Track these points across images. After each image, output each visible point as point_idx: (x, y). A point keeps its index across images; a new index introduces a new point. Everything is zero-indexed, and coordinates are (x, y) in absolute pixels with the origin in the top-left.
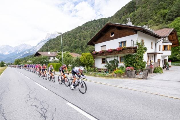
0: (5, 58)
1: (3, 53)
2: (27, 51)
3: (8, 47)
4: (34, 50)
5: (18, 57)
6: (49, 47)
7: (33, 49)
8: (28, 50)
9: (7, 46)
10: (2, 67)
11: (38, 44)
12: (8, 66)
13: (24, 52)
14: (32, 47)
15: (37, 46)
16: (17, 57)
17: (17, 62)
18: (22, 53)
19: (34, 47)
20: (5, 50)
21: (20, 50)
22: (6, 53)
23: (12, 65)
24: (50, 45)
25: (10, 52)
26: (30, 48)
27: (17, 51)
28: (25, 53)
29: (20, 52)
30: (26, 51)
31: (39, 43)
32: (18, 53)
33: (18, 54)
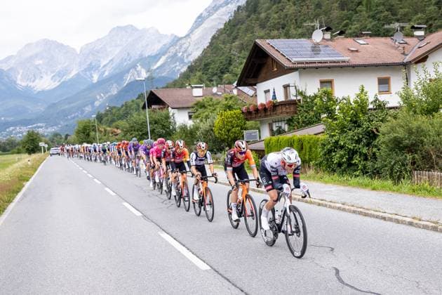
0: (41, 108)
1: (30, 84)
2: (139, 68)
3: (51, 47)
4: (175, 54)
5: (97, 104)
6: (237, 43)
7: (172, 50)
8: (147, 61)
9: (47, 43)
10: (30, 153)
11: (200, 20)
12: (53, 150)
13: (128, 71)
14: (166, 41)
15: (192, 31)
16: (92, 103)
17: (86, 134)
18: (118, 76)
19: (176, 40)
20: (37, 67)
21: (108, 63)
22: (45, 83)
23: (68, 143)
24: (247, 30)
25: (60, 74)
26: (156, 48)
27: (91, 68)
28: (128, 78)
29: (106, 73)
30: (134, 67)
31: (205, 14)
32: (96, 78)
33: (100, 83)
